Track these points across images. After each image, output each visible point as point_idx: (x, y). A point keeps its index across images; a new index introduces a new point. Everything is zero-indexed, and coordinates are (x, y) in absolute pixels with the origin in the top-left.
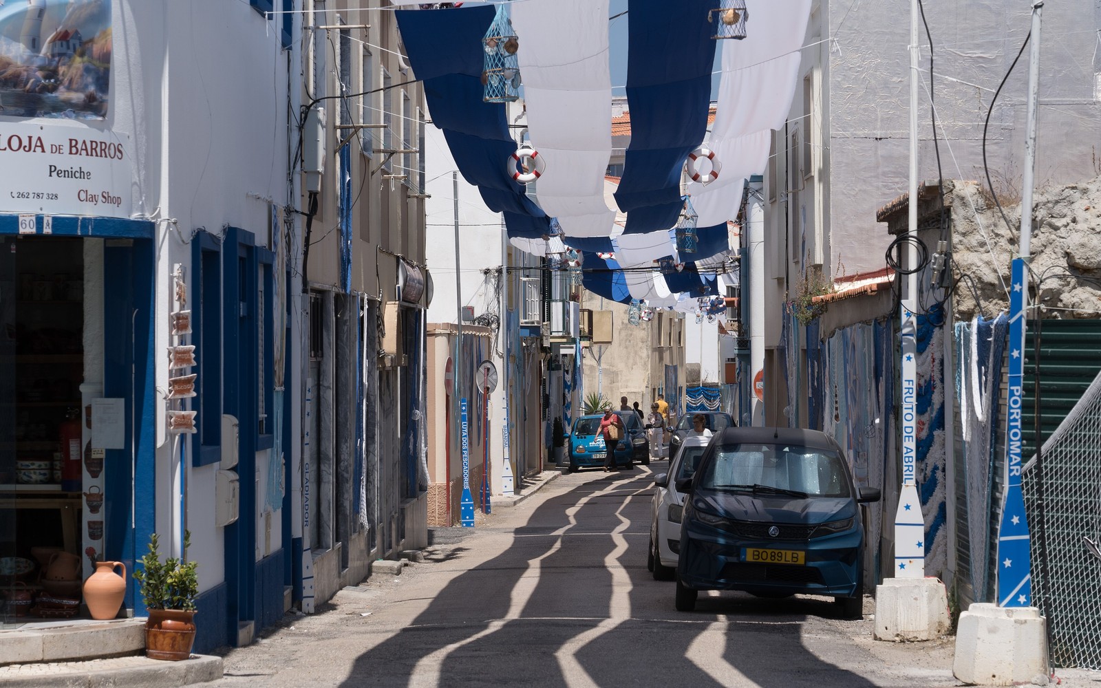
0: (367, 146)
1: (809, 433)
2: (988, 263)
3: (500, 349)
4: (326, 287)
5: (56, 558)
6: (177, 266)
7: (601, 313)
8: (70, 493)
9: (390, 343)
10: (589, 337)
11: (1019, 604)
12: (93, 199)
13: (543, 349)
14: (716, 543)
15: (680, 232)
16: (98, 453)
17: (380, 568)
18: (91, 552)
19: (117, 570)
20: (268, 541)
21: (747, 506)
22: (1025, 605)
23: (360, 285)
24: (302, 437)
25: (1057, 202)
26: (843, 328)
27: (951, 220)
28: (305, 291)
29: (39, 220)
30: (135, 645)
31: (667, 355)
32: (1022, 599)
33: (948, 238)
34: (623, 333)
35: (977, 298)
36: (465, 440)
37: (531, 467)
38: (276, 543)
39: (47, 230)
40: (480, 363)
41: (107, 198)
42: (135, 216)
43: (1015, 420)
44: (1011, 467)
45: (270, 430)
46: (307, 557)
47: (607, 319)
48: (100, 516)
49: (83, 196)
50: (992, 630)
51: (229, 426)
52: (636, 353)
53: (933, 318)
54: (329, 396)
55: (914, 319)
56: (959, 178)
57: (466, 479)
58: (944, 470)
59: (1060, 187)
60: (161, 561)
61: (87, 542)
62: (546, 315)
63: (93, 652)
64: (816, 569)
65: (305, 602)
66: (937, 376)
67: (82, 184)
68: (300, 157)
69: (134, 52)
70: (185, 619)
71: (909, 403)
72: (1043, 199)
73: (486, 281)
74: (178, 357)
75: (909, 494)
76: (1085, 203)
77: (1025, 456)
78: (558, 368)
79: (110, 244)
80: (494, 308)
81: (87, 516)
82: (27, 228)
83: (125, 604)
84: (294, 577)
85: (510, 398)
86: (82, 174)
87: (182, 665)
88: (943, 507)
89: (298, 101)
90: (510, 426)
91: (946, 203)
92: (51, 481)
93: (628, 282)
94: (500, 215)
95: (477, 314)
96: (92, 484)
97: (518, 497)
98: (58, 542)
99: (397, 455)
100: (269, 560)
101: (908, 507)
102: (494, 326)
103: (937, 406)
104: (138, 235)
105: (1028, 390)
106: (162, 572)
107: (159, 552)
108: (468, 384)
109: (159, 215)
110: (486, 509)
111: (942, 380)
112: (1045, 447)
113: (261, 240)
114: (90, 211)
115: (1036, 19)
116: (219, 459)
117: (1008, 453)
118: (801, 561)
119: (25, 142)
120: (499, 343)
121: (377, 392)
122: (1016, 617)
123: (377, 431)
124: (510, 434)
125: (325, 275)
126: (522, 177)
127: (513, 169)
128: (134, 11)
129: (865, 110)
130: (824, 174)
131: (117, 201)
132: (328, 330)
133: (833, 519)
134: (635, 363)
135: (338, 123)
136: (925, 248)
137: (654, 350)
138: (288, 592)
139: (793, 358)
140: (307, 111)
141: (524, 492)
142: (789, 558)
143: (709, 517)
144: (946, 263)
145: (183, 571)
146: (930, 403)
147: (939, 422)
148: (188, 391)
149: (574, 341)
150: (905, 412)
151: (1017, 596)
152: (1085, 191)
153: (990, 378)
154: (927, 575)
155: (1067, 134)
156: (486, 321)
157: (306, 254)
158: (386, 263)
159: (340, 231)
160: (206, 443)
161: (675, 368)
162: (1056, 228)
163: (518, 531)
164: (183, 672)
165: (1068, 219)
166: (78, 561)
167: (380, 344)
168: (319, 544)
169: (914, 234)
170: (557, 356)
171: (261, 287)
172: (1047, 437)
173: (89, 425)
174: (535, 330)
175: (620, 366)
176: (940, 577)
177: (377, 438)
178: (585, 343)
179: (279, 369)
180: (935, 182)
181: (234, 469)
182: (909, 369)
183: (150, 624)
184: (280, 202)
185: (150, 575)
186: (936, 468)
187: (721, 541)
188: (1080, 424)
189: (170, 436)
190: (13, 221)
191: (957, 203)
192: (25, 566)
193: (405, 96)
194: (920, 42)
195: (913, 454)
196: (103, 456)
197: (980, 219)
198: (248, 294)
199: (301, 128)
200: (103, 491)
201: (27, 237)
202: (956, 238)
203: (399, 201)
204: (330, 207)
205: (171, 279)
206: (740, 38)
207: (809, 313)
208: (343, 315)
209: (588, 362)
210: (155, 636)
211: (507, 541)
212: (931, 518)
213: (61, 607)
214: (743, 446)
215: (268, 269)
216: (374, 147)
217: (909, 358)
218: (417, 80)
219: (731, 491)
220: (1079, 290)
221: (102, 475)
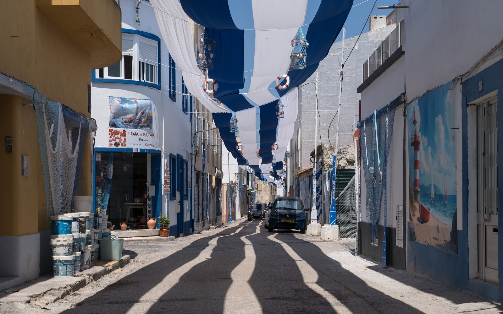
0: (209, 144)
1: (297, 198)
2: (331, 161)
3: (238, 189)
4: (200, 170)
5: (142, 217)
6: (166, 160)
7: (260, 184)
8: (145, 205)
9: (214, 184)
10: (257, 189)
11: (334, 225)
12: (148, 145)
13: (247, 190)
14: (277, 219)
15: (273, 164)
16: (150, 197)
17: (211, 228)
18: (149, 216)
19: (154, 219)
20: (187, 218)
21: (282, 211)
22: (335, 225)
23: (207, 171)
24: (194, 199)
25: (345, 149)
26: (303, 179)
27: (323, 152)
28: (195, 170)
29: (137, 149)
30: (158, 234)
31: (273, 193)
32: (335, 223)
33: (323, 156)
34: (264, 189)
35: (328, 168)
36: (230, 206)
37: (245, 213)
38: (188, 219)
39: (139, 151)
40: (234, 191)
41: (151, 145)
42: (157, 149)
43: (334, 188)
44: (333, 197)
45: (187, 196)
46: (195, 223)
47: (261, 186)
48: (151, 209)
49: (146, 145)
50: (328, 230)
51: (178, 194)
52: (267, 193)
53: (320, 173)
54: (200, 192)
55: (316, 172)
56: (325, 144)
57: (230, 213)
58: (321, 203)
59: (345, 146)
60: (163, 217)
61: (148, 214)
62: (248, 183)
63: (149, 235)
64: (296, 224)
65: (195, 231)
66: (320, 184)
67: (146, 142)
68: (194, 143)
69: (157, 116)
70: (168, 229)
71: (314, 189)
72: (342, 148)
73: (235, 176)
74: (166, 178)
75: (314, 207)
76: (350, 149)
77: (336, 197)
78: (250, 194)
79: (152, 155)
80: (237, 181)
81: (148, 209)
82: (135, 151)
83: (156, 226)
84: (193, 227)
85: (240, 199)
86: (146, 140)
87: (166, 238)
88: (321, 210)
89: (193, 132)
90: (240, 205)
91: (322, 149)
92: (141, 202)
93: (264, 176)
94: (236, 159)
95: (233, 182)
96: (149, 203)
97: (241, 218)
98: (142, 215)
99: (215, 207)
100: (187, 222)
101: (314, 210)
102: (237, 185)
103: (320, 190)
104: (158, 153)
105: (336, 183)
106: (163, 220)
107: (162, 216)
108: (231, 196)
109: (162, 149)
110: (235, 220)
111: (321, 185)
112: (339, 195)
113: (185, 158)
114: (148, 148)
115: (339, 107)
116: (176, 200)
117: (332, 195)
118: (293, 222)
119: (134, 134)
120: (238, 188)
121: (211, 193)
122: (333, 227)
123: (211, 201)
124: (240, 206)
125: (200, 168)
126: (239, 150)
127: (237, 148)
128: (157, 108)
129: (309, 136)
130: (301, 149)
131: (153, 146)
132: (200, 179)
133: (300, 214)
134: (266, 195)
135: (202, 138)
136: (318, 158)
137: (270, 192)
138: (191, 229)
139: (294, 187)
140: (195, 134)
141: (243, 218)
142: (291, 221)
143: (275, 214)
144: (322, 161)
145: (167, 219)
146: (319, 190)
147: (321, 193)
148: (168, 185)
149: (254, 189)
150: (314, 191)
151: (333, 223)
152: (350, 146)
153: (330, 182)
154: (317, 223)
155: (350, 141)
156: (235, 184)
157: (195, 163)
158: (213, 168)
159: (203, 160)
160: (173, 196)
161: (275, 196)
162: (345, 154)
163: (240, 223)
164: (167, 239)
165: (347, 152)
166: (146, 218)
167: (212, 184)
168: (198, 221)
169: (316, 155)
170: (250, 192)
171: (185, 167)
172: (341, 193)
173: (148, 191)
174: (245, 186)
175: (264, 195)
176: (321, 224)
177: (211, 202)
178: (256, 190)
179: (189, 185)
180: (320, 145)
181: (179, 202)
182: (315, 182)
183: (160, 230)
184: (190, 152)
185: (160, 220)
186: (320, 202)
187: (278, 218)
188: (347, 190)
189: (165, 193)
190: (132, 149)
191: (325, 149)
192: (136, 219)
193: (217, 136)
194: (318, 116)
195: (315, 199)
196: (151, 197)
197: (329, 152)
198: (182, 168)
199: (194, 138)
200: (151, 204)
201: (135, 153)
202: (324, 156)
203: (216, 156)
204: (201, 155)
205: (165, 162)
206: (282, 118)
207: (297, 177)
208: (203, 176)
209: (257, 194)
210: (161, 232)
211: (238, 224)
212: (319, 213)
213: (143, 227)
214: (282, 200)
215: (187, 164)
216: (210, 144)
217: (314, 180)
218: (217, 128)
219: (280, 209)
220: (349, 166)
221: (151, 201)
